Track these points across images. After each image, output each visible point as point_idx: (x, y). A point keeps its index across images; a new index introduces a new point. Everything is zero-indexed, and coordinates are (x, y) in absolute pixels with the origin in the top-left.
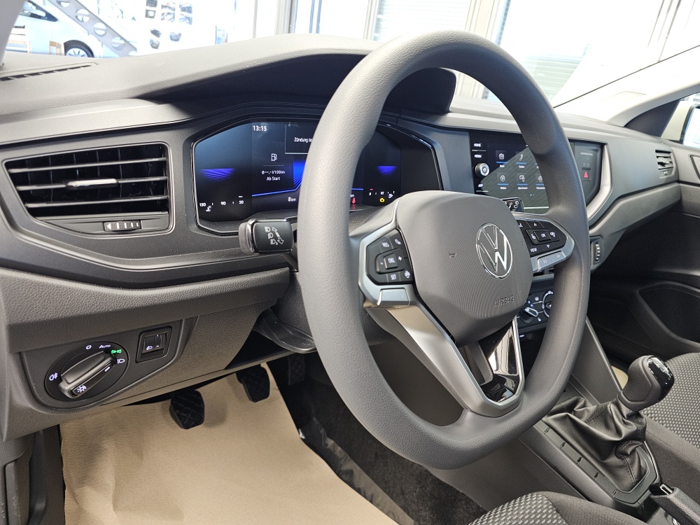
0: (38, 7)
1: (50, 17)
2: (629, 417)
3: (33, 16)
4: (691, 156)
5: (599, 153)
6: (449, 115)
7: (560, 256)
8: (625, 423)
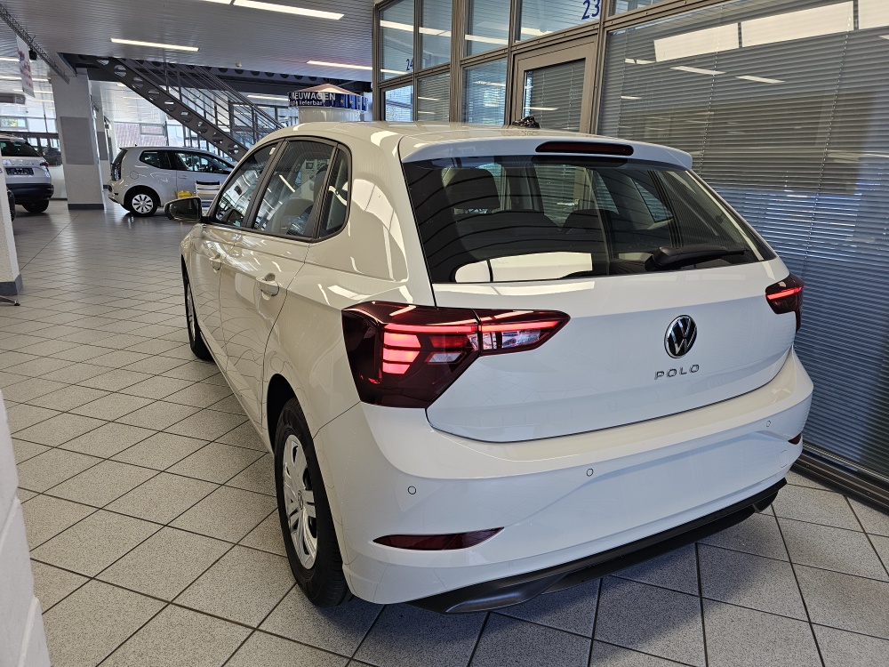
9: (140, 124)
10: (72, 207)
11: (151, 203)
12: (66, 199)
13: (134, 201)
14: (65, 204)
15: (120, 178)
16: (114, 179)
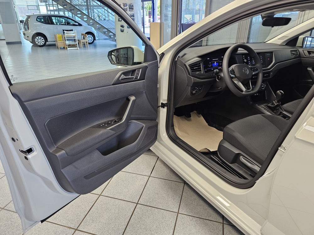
0: (76, 22)
1: (80, 25)
2: (277, 102)
3: (74, 25)
4: (303, 51)
5: (271, 54)
6: (238, 52)
7: (257, 72)
8: (276, 103)
9: (28, 6)
10: (8, 43)
11: (44, 40)
12: (5, 40)
13: (36, 40)
14: (4, 42)
15: (28, 29)
16: (26, 30)
